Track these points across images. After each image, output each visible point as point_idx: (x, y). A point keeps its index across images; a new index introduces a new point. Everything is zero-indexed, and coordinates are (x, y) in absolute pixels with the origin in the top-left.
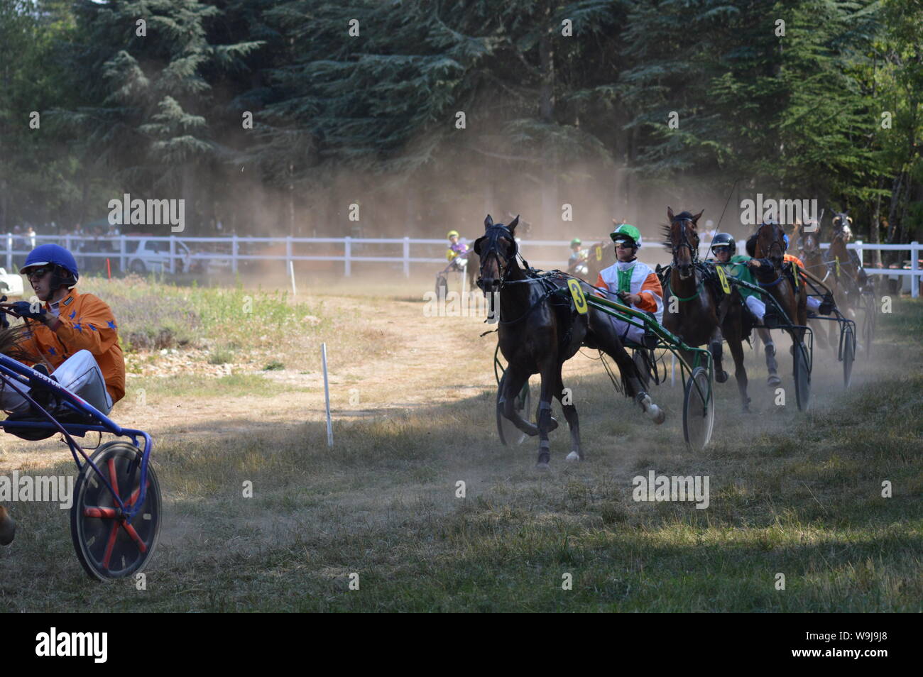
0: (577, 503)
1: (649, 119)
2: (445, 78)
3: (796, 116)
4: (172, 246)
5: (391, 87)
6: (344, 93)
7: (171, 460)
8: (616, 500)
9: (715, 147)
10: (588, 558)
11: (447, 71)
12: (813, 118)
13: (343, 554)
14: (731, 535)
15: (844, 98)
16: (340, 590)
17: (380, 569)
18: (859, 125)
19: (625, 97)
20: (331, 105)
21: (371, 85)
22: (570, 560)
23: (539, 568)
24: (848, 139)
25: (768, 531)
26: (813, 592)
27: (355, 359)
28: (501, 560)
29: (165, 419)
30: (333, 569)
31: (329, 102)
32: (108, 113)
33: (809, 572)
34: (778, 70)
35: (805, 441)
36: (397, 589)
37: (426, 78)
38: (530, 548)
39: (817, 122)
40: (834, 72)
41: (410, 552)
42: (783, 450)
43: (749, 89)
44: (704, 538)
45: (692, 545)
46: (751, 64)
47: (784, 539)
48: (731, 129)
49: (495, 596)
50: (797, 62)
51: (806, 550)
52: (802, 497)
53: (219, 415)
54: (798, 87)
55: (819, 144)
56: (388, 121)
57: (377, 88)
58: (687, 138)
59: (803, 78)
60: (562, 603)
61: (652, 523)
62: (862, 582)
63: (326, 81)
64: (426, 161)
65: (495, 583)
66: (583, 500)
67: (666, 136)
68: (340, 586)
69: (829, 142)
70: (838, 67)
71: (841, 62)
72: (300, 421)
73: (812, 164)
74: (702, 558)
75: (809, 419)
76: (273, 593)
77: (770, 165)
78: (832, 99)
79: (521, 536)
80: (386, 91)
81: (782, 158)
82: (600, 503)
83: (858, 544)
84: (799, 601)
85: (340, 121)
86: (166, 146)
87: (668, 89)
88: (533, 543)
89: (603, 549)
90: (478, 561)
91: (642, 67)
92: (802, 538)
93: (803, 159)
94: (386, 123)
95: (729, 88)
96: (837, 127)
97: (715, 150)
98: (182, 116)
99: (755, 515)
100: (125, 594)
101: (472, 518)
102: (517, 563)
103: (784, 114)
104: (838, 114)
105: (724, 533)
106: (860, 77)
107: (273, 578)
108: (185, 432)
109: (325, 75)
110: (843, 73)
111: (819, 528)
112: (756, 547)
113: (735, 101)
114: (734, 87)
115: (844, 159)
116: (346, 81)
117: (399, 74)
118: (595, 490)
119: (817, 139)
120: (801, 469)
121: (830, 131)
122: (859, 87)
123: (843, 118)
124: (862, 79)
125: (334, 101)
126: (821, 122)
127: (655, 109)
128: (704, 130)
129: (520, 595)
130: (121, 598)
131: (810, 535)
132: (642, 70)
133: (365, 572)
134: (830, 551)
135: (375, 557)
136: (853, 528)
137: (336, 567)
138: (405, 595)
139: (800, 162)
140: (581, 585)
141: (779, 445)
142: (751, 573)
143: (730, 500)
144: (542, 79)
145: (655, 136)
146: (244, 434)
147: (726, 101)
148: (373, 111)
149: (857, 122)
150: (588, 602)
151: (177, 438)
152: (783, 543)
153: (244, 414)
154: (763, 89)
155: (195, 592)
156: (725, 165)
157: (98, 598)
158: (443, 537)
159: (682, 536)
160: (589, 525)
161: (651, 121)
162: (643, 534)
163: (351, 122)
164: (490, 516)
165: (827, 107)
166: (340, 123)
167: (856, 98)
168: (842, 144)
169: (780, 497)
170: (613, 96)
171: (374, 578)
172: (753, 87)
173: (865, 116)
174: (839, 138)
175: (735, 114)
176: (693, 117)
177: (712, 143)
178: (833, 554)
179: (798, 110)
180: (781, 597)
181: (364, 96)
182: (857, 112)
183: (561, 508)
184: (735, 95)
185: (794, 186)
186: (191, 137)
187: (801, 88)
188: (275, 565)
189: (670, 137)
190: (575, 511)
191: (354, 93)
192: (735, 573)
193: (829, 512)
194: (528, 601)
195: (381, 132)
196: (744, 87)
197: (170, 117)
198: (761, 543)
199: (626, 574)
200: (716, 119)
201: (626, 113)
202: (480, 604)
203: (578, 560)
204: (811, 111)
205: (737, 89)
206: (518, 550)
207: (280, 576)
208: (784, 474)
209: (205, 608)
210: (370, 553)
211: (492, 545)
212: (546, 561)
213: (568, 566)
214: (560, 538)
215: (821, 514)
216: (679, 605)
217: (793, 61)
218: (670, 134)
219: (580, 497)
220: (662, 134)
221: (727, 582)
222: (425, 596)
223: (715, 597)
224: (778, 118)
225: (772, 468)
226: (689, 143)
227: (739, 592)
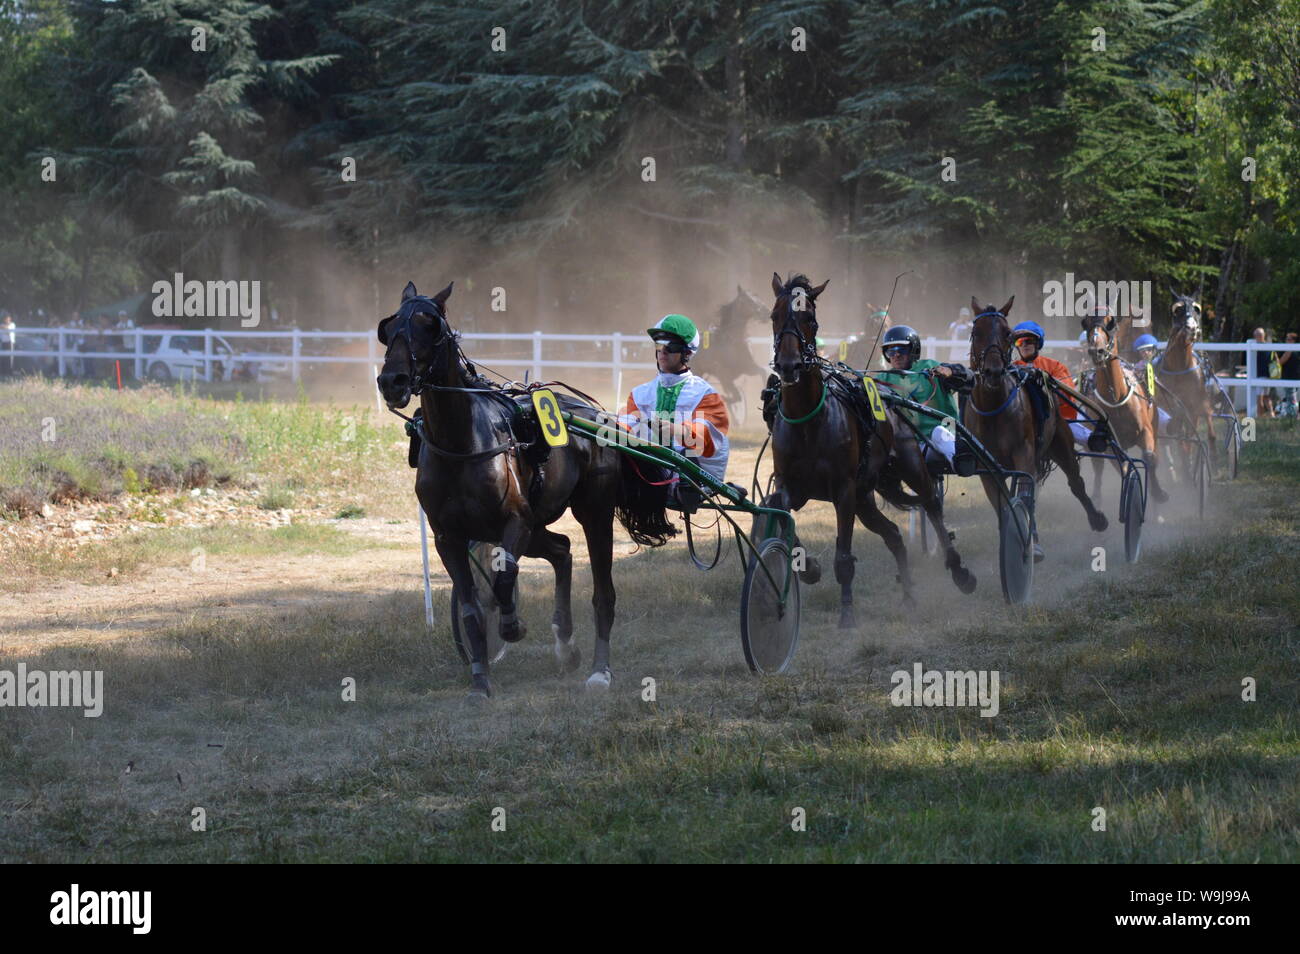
0: (776, 705)
1: (878, 166)
2: (593, 107)
3: (1086, 163)
4: (208, 344)
5: (516, 120)
6: (451, 128)
7: (205, 644)
8: (830, 701)
9: (971, 205)
10: (792, 783)
11: (594, 97)
12: (1109, 166)
13: (448, 777)
14: (991, 752)
15: (1154, 137)
16: (442, 828)
17: (499, 799)
18: (1174, 175)
19: (845, 134)
20: (432, 145)
21: (488, 118)
22: (767, 787)
23: (723, 798)
24: (1159, 194)
25: (1045, 745)
28: (670, 787)
29: (197, 587)
30: (433, 798)
31: (429, 140)
32: (119, 156)
33: (1101, 803)
34: (1061, 98)
35: (1097, 619)
37: (565, 108)
38: (710, 769)
39: (1115, 171)
40: (1139, 100)
41: (541, 774)
42: (1066, 632)
43: (1020, 124)
44: (954, 756)
45: (936, 766)
46: (1022, 88)
47: (1067, 757)
48: (994, 180)
49: (660, 837)
50: (1087, 86)
51: (1098, 773)
52: (1090, 698)
53: (274, 581)
54: (1089, 121)
55: (1118, 201)
56: (512, 167)
57: (495, 122)
58: (933, 193)
59: (1096, 109)
60: (754, 846)
61: (882, 734)
62: (1177, 817)
63: (426, 112)
64: (566, 224)
65: (660, 818)
66: (784, 701)
67: (903, 189)
68: (443, 823)
69: (1132, 199)
70: (1145, 94)
71: (1148, 87)
72: (387, 590)
73: (1109, 229)
74: (951, 782)
75: (1102, 588)
76: (349, 832)
77: (1049, 230)
78: (1136, 138)
79: (697, 752)
80: (510, 125)
81: (1065, 221)
82: (808, 705)
83: (1171, 765)
84: (1087, 844)
85: (445, 167)
86: (200, 202)
87: (906, 124)
88: (715, 762)
89: (813, 770)
90: (638, 787)
91: (869, 93)
92: (1092, 756)
93: (1095, 222)
94: (508, 171)
95: (992, 122)
96: (1143, 178)
97: (972, 210)
98: (222, 160)
99: (1027, 723)
100: (140, 834)
101: (629, 726)
102: (691, 790)
103: (1069, 159)
104: (1144, 159)
105: (982, 749)
106: (1175, 108)
107: (348, 810)
108: (225, 605)
109: (423, 103)
110: (1152, 102)
111: (1116, 741)
112: (1027, 768)
113: (1002, 140)
114: (999, 121)
115: (1152, 223)
116: (454, 110)
117: (528, 102)
118: (801, 688)
119: (1114, 194)
120: (1089, 660)
121: (1133, 183)
122: (1174, 122)
123: (1152, 165)
124: (1179, 110)
125: (437, 139)
126: (1120, 171)
127: (886, 152)
129: (695, 835)
130: (133, 838)
131: (1103, 751)
132: (870, 96)
133: (479, 803)
134: (1131, 773)
135: (493, 781)
136: (1163, 742)
137: (436, 795)
138: (533, 835)
139: (1091, 226)
141: (1060, 625)
142: (1020, 803)
144: (730, 108)
145: (888, 189)
146: (308, 609)
147: (987, 141)
148: (491, 154)
149: (1171, 170)
150: (791, 845)
151: (214, 614)
152: (1065, 763)
153: (309, 580)
154: (1039, 124)
155: (238, 830)
156: (985, 231)
157: (101, 839)
158: (588, 754)
159: (924, 752)
160: (793, 737)
161: (882, 168)
162: (869, 750)
163: (460, 169)
164: (654, 724)
165: (1129, 150)
166: (444, 171)
167: (1170, 137)
168: (1151, 202)
169: (1062, 698)
170: (829, 134)
172: (1026, 121)
173: (1183, 163)
174: (1146, 193)
175: (1000, 159)
177: (968, 200)
178: (1135, 779)
179: (1088, 154)
180: (1063, 838)
181: (478, 132)
182: (1171, 157)
183: (752, 713)
184: (1000, 133)
185: (1082, 261)
186: (234, 190)
187: (1093, 123)
188: (352, 793)
189: (908, 191)
190: (773, 717)
191: (464, 128)
192: (998, 804)
193: (1131, 719)
194: (707, 843)
195: (503, 182)
196: (1013, 121)
197: (205, 162)
198: (1035, 762)
199: (845, 806)
200: (973, 166)
201: (848, 157)
202: (639, 847)
203: (778, 786)
204: (1107, 155)
205: (1003, 124)
206: (694, 772)
207: (358, 807)
208: (1067, 666)
209: (253, 853)
210: (486, 776)
211: (656, 764)
212: (732, 788)
213: (763, 795)
214: (752, 755)
215: (1119, 722)
216: (919, 849)
217: (1082, 85)
218: (909, 187)
219: (780, 698)
220: (897, 187)
221: (986, 817)
222: (563, 836)
223: (970, 838)
224: (1061, 165)
225: (1050, 657)
226: (936, 200)
227: (1003, 831)
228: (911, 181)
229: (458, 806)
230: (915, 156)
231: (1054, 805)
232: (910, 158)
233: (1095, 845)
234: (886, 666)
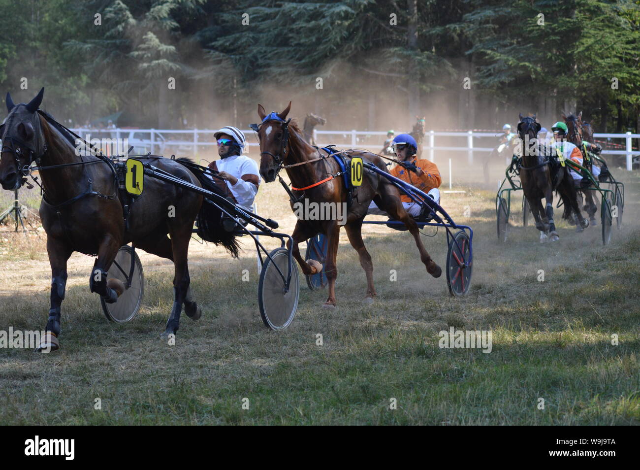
0: (430, 314)
1: (483, 48)
2: (342, 19)
3: (586, 45)
4: (152, 136)
5: (304, 26)
6: (272, 29)
7: (149, 284)
8: (457, 312)
9: (529, 67)
10: (436, 352)
11: (343, 14)
12: (597, 47)
13: (268, 350)
14: (536, 337)
15: (618, 33)
16: (264, 375)
17: (293, 360)
18: (629, 51)
19: (467, 32)
20: (263, 37)
21: (290, 24)
22: (425, 354)
23: (403, 359)
25: (562, 333)
26: (593, 376)
27: (278, 214)
28: (377, 355)
30: (260, 360)
31: (261, 36)
32: (108, 44)
33: (590, 363)
34: (573, 14)
35: (590, 271)
36: (304, 374)
37: (329, 19)
38: (397, 345)
39: (600, 49)
40: (612, 14)
41: (314, 349)
42: (574, 278)
43: (553, 26)
44: (518, 339)
45: (510, 344)
46: (554, 9)
47: (573, 339)
48: (540, 54)
49: (372, 379)
50: (587, 8)
51: (588, 348)
52: (585, 311)
54: (587, 25)
55: (602, 65)
56: (302, 49)
57: (294, 26)
58: (510, 61)
59: (591, 19)
60: (418, 384)
61: (482, 328)
62: (627, 369)
63: (259, 22)
64: (329, 77)
65: (372, 370)
66: (434, 312)
67: (495, 59)
68: (265, 372)
69: (609, 63)
70: (614, 12)
71: (616, 8)
73: (597, 78)
74: (516, 352)
75: (592, 256)
76: (218, 377)
77: (567, 79)
78: (611, 32)
79: (391, 337)
80: (301, 28)
81: (576, 74)
82: (446, 314)
83: (625, 343)
85: (269, 49)
86: (148, 66)
87: (496, 28)
88: (399, 342)
90: (361, 354)
91: (479, 11)
92: (586, 339)
93: (590, 75)
94: (300, 50)
95: (539, 25)
96: (615, 52)
97: (529, 69)
98: (159, 46)
99: (554, 323)
100: (116, 378)
101: (358, 325)
102: (387, 356)
103: (577, 43)
104: (614, 44)
105: (532, 335)
106: (630, 18)
107: (218, 366)
108: (159, 265)
109: (258, 17)
110: (618, 16)
111: (598, 332)
112: (554, 345)
113: (543, 35)
114: (543, 25)
115: (619, 75)
116: (273, 21)
117: (310, 16)
118: (443, 305)
119: (600, 61)
120: (586, 291)
121: (609, 55)
122: (628, 26)
123: (619, 47)
124: (632, 19)
125: (265, 35)
126: (603, 49)
127: (487, 40)
128: (522, 55)
129: (389, 378)
130: (113, 380)
131: (592, 337)
132: (479, 13)
133: (282, 363)
134: (605, 348)
135: (290, 351)
136: (622, 333)
137: (262, 358)
138: (309, 378)
139: (588, 77)
140: (432, 371)
141: (571, 274)
142: (550, 362)
143: (537, 312)
144: (410, 20)
145: (488, 59)
146: (200, 266)
147: (538, 35)
148: (291, 42)
149: (627, 49)
150: (436, 383)
151: (154, 269)
152: (572, 342)
153: (200, 253)
154: (562, 26)
155: (164, 376)
156: (536, 79)
157: (97, 380)
158: (337, 338)
159: (503, 337)
160: (438, 329)
161: (484, 48)
163: (276, 49)
164: (370, 323)
165: (608, 39)
166: (269, 51)
167: (627, 33)
168: (618, 65)
169: (572, 310)
170: (459, 31)
171: (288, 366)
172: (556, 25)
173: (634, 45)
174: (617, 60)
175: (543, 43)
176: (514, 46)
177: (527, 64)
178: (607, 351)
179: (587, 41)
180: (570, 379)
181: (285, 31)
182: (628, 43)
183: (418, 317)
184: (542, 31)
185: (584, 94)
186: (165, 60)
187: (589, 26)
188: (220, 358)
189: (498, 60)
190: (429, 320)
191: (278, 29)
192: (538, 363)
193: (605, 320)
195: (297, 56)
196: (550, 25)
197: (151, 46)
198: (557, 342)
199: (464, 364)
200: (530, 47)
201: (468, 43)
202: (361, 385)
203: (430, 354)
204: (597, 41)
206: (389, 347)
207: (223, 365)
208: (574, 294)
209: (171, 387)
210: (287, 349)
211: (370, 343)
212: (408, 356)
213: (423, 358)
214: (417, 339)
215: (600, 322)
216: (500, 385)
217: (583, 7)
218: (498, 58)
219: (432, 310)
220: (492, 58)
221: (533, 369)
222: (323, 379)
223: (525, 380)
224: (573, 47)
225: (566, 290)
226: (511, 64)
227: (541, 375)
228: (499, 55)
229: (272, 364)
230: (501, 42)
231: (566, 363)
232: (499, 43)
233: (587, 383)
234: (485, 294)
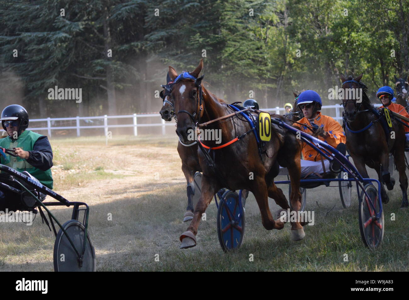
2: (62, 42)
3: (229, 52)
5: (35, 47)
11: (63, 39)
12: (237, 53)
18: (258, 55)
21: (24, 47)
24: (253, 62)
37: (53, 43)
39: (239, 54)
40: (244, 31)
43: (207, 41)
46: (206, 29)
50: (228, 27)
54: (230, 39)
55: (239, 64)
56: (33, 63)
58: (181, 65)
59: (231, 34)
69: (244, 63)
70: (246, 28)
71: (247, 26)
73: (237, 75)
77: (218, 75)
78: (244, 43)
80: (33, 49)
81: (223, 72)
87: (165, 43)
93: (232, 72)
94: (31, 65)
95: (198, 41)
96: (248, 56)
103: (223, 51)
104: (248, 50)
110: (248, 31)
113: (201, 46)
115: (252, 72)
116: (13, 45)
117: (38, 41)
119: (238, 62)
121: (245, 58)
123: (251, 52)
124: (256, 34)
126: (241, 54)
127: (160, 52)
128: (186, 60)
132: (156, 34)
139: (231, 73)
144: (105, 40)
147: (197, 47)
148: (26, 59)
149: (257, 53)
154: (213, 40)
163: (15, 65)
166: (9, 66)
167: (256, 42)
168: (250, 64)
170: (140, 47)
172: (209, 39)
173: (261, 51)
174: (250, 61)
177: (192, 66)
179: (229, 49)
182: (257, 49)
184: (200, 44)
196: (205, 40)
204: (236, 49)
205: (202, 41)
217: (226, 27)
218: (173, 63)
224: (221, 54)
226: (182, 67)
228: (173, 61)
